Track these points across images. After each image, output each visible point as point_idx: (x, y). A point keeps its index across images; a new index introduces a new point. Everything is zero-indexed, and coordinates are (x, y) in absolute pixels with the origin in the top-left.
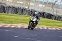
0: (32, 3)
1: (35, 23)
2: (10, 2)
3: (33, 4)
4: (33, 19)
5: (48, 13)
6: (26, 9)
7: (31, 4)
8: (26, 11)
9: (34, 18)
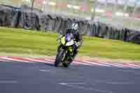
0: (100, 8)
1: (71, 50)
2: (51, 6)
3: (102, 11)
4: (66, 41)
5: (137, 32)
6: (87, 21)
7: (98, 10)
9: (69, 39)
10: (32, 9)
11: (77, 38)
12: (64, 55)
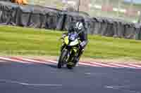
1: (75, 51)
4: (70, 41)
8: (133, 29)
9: (73, 39)
10: (78, 12)
11: (82, 37)
12: (68, 56)
